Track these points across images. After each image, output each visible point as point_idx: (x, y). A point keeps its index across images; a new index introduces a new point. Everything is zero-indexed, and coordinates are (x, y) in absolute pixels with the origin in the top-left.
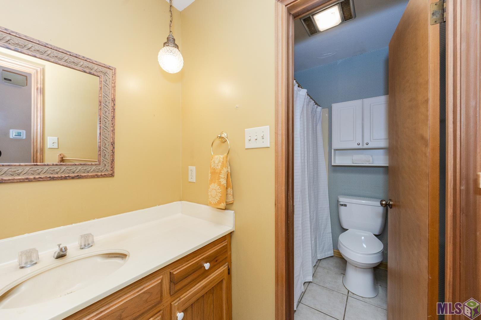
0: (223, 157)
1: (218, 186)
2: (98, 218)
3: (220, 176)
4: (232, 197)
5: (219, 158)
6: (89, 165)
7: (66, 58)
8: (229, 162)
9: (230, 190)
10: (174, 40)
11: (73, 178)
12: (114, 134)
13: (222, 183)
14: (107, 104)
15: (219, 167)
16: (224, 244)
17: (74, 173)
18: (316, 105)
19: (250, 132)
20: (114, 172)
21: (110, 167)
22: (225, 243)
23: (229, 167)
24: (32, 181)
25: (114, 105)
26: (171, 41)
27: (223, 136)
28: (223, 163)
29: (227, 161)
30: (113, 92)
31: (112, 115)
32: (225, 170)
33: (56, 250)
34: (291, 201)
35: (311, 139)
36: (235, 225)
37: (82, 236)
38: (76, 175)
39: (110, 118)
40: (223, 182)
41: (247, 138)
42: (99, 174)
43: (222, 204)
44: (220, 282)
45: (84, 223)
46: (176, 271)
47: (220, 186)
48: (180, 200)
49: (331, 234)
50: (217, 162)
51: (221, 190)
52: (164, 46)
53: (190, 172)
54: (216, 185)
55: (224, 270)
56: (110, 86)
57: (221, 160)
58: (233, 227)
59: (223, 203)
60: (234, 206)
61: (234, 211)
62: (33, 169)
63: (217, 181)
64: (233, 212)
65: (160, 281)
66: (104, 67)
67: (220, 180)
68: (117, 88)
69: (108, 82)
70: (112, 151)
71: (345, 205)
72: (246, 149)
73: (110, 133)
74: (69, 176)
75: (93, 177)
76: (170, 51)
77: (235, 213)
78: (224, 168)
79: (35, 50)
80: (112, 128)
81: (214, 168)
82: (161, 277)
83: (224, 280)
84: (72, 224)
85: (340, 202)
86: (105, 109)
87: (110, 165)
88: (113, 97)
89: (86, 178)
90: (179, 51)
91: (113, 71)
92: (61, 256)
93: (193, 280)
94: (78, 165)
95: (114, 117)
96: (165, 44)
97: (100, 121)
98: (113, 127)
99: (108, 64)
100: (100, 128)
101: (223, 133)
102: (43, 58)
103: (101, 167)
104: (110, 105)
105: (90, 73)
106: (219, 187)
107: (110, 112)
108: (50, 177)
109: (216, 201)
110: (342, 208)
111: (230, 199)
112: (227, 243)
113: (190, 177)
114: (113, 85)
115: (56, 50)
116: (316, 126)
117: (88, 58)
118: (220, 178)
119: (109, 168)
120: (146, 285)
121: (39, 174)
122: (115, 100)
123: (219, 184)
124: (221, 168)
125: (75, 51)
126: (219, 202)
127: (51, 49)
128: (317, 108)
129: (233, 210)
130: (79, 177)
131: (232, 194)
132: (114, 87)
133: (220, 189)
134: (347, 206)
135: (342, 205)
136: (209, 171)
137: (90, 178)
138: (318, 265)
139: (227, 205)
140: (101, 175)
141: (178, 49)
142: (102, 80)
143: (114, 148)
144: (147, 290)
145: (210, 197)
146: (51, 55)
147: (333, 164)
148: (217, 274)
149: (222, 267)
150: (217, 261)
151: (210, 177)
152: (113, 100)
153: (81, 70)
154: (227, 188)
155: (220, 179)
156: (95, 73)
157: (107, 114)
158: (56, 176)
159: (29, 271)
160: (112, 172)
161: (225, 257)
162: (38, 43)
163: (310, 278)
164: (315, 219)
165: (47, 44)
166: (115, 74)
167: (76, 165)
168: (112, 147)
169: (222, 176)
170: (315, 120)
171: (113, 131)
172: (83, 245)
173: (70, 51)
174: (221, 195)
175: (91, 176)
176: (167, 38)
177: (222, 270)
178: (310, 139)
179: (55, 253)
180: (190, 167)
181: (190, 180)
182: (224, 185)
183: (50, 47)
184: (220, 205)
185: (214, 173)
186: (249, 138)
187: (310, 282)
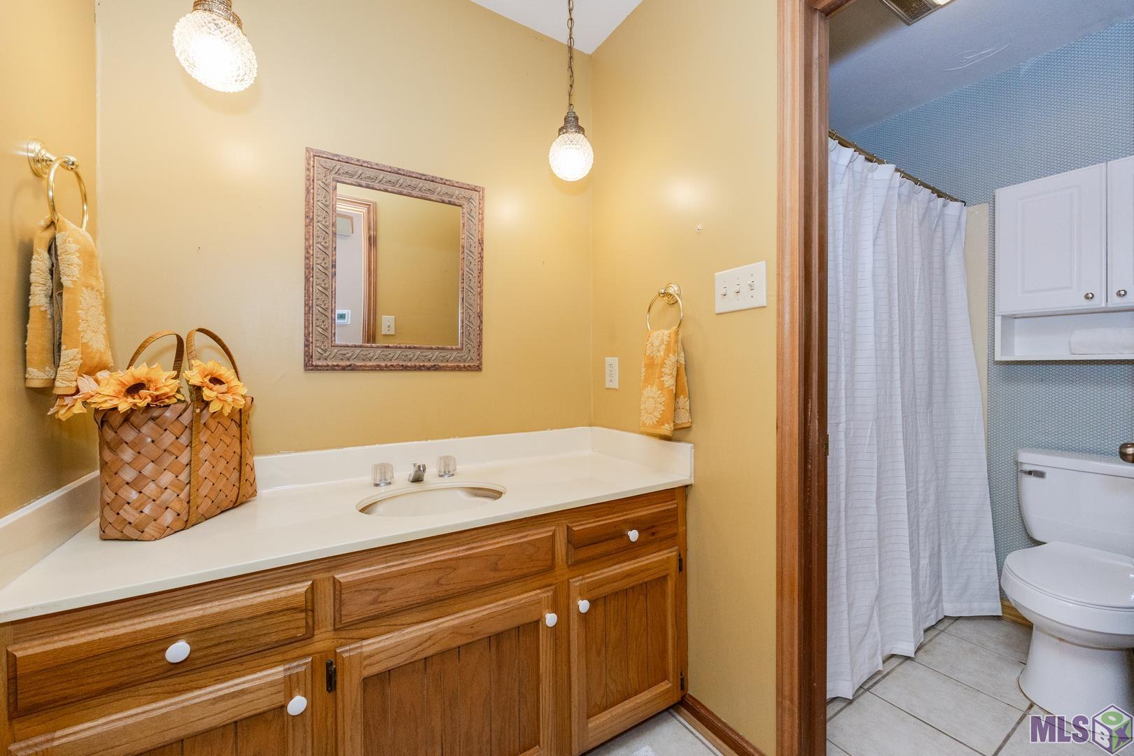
0: (670, 333)
1: (658, 390)
2: (459, 437)
3: (663, 370)
4: (688, 414)
5: (661, 336)
6: (448, 349)
7: (421, 185)
8: (681, 344)
9: (683, 401)
10: (576, 119)
11: (429, 369)
12: (481, 298)
13: (667, 384)
14: (472, 249)
15: (662, 353)
16: (670, 506)
17: (429, 360)
18: (941, 200)
19: (726, 278)
20: (481, 364)
21: (476, 354)
22: (672, 505)
23: (682, 354)
24: (382, 370)
25: (482, 249)
26: (572, 123)
27: (671, 291)
28: (668, 344)
29: (676, 342)
30: (480, 229)
31: (479, 267)
32: (673, 358)
33: (411, 472)
34: (817, 422)
35: (920, 289)
36: (695, 472)
37: (441, 458)
38: (433, 364)
39: (476, 274)
40: (669, 382)
41: (719, 291)
42: (462, 365)
43: (666, 425)
44: (661, 577)
45: (442, 441)
46: (577, 526)
47: (662, 390)
48: (590, 425)
49: (994, 554)
50: (656, 343)
51: (664, 399)
52: (559, 135)
53: (608, 369)
54: (655, 389)
55: (668, 557)
56: (476, 219)
57: (666, 338)
58: (689, 475)
59: (668, 423)
60: (693, 435)
61: (692, 445)
62: (384, 353)
63: (657, 380)
64: (690, 445)
65: (551, 533)
66: (468, 189)
67: (662, 379)
68: (486, 222)
69: (473, 213)
70: (479, 327)
71: (1040, 475)
72: (717, 314)
73: (476, 298)
74: (424, 366)
75: (453, 369)
76: (569, 142)
77: (695, 447)
78: (670, 355)
79: (386, 182)
80: (479, 289)
81: (651, 355)
82: (553, 528)
83: (669, 578)
84: (427, 440)
85: (1021, 463)
86: (469, 258)
87: (476, 350)
88: (480, 237)
89: (445, 370)
90: (586, 137)
91: (481, 193)
92: (417, 479)
93: (608, 554)
94: (435, 349)
95: (481, 271)
96: (560, 130)
97: (463, 279)
98: (480, 287)
99: (473, 183)
100: (463, 291)
101: (672, 285)
102: (395, 191)
103: (464, 354)
104: (476, 251)
105: (450, 203)
106: (660, 392)
107: (476, 263)
108: (403, 365)
109: (655, 420)
110: (1029, 482)
111: (684, 419)
112: (676, 506)
113: (608, 378)
114: (480, 216)
115: (409, 176)
116: (944, 255)
117: (448, 178)
118: (663, 374)
119: (475, 356)
120: (530, 532)
121: (391, 360)
122: (482, 241)
123: (661, 387)
124: (665, 355)
125: (430, 172)
126: (661, 423)
127: (404, 175)
128: (944, 205)
129: (691, 443)
130: (436, 368)
131: (688, 408)
132: (481, 220)
133: (661, 396)
134: (1047, 475)
135: (1030, 473)
136: (643, 363)
137: (449, 370)
138: (945, 629)
139: (675, 430)
140: (464, 367)
141: (584, 134)
142: (465, 210)
143: (481, 322)
144: (531, 540)
145: (643, 412)
146: (403, 186)
147: (998, 357)
148: (655, 559)
149: (666, 551)
150: (653, 534)
151: (644, 374)
152: (481, 242)
153: (438, 200)
154: (676, 396)
155: (662, 376)
156: (457, 201)
157: (472, 265)
158: (409, 364)
159: (383, 491)
160: (478, 362)
161: (671, 532)
162: (389, 170)
163: (908, 648)
164: (931, 504)
165: (399, 170)
166: (483, 197)
167: (432, 349)
168: (479, 321)
169: (666, 370)
170: (938, 240)
171: (480, 293)
172: (443, 471)
173: (425, 173)
174: (663, 409)
175: (452, 367)
176: (565, 119)
177: (665, 557)
178: (917, 292)
179: (410, 475)
180: (609, 360)
181: (608, 385)
182: (670, 388)
183: (402, 173)
184: (662, 427)
185: (651, 364)
186: (724, 291)
187: (908, 658)
